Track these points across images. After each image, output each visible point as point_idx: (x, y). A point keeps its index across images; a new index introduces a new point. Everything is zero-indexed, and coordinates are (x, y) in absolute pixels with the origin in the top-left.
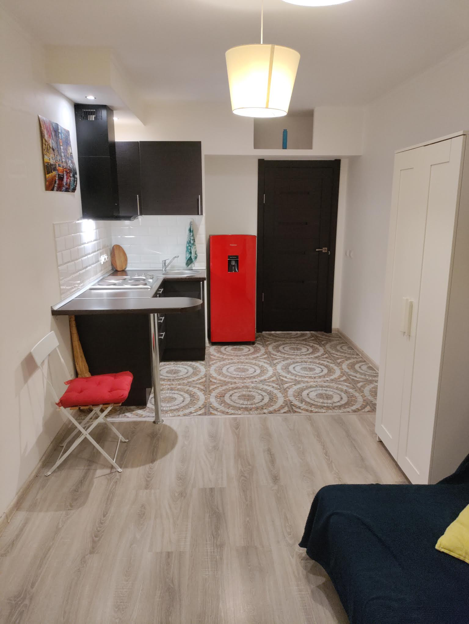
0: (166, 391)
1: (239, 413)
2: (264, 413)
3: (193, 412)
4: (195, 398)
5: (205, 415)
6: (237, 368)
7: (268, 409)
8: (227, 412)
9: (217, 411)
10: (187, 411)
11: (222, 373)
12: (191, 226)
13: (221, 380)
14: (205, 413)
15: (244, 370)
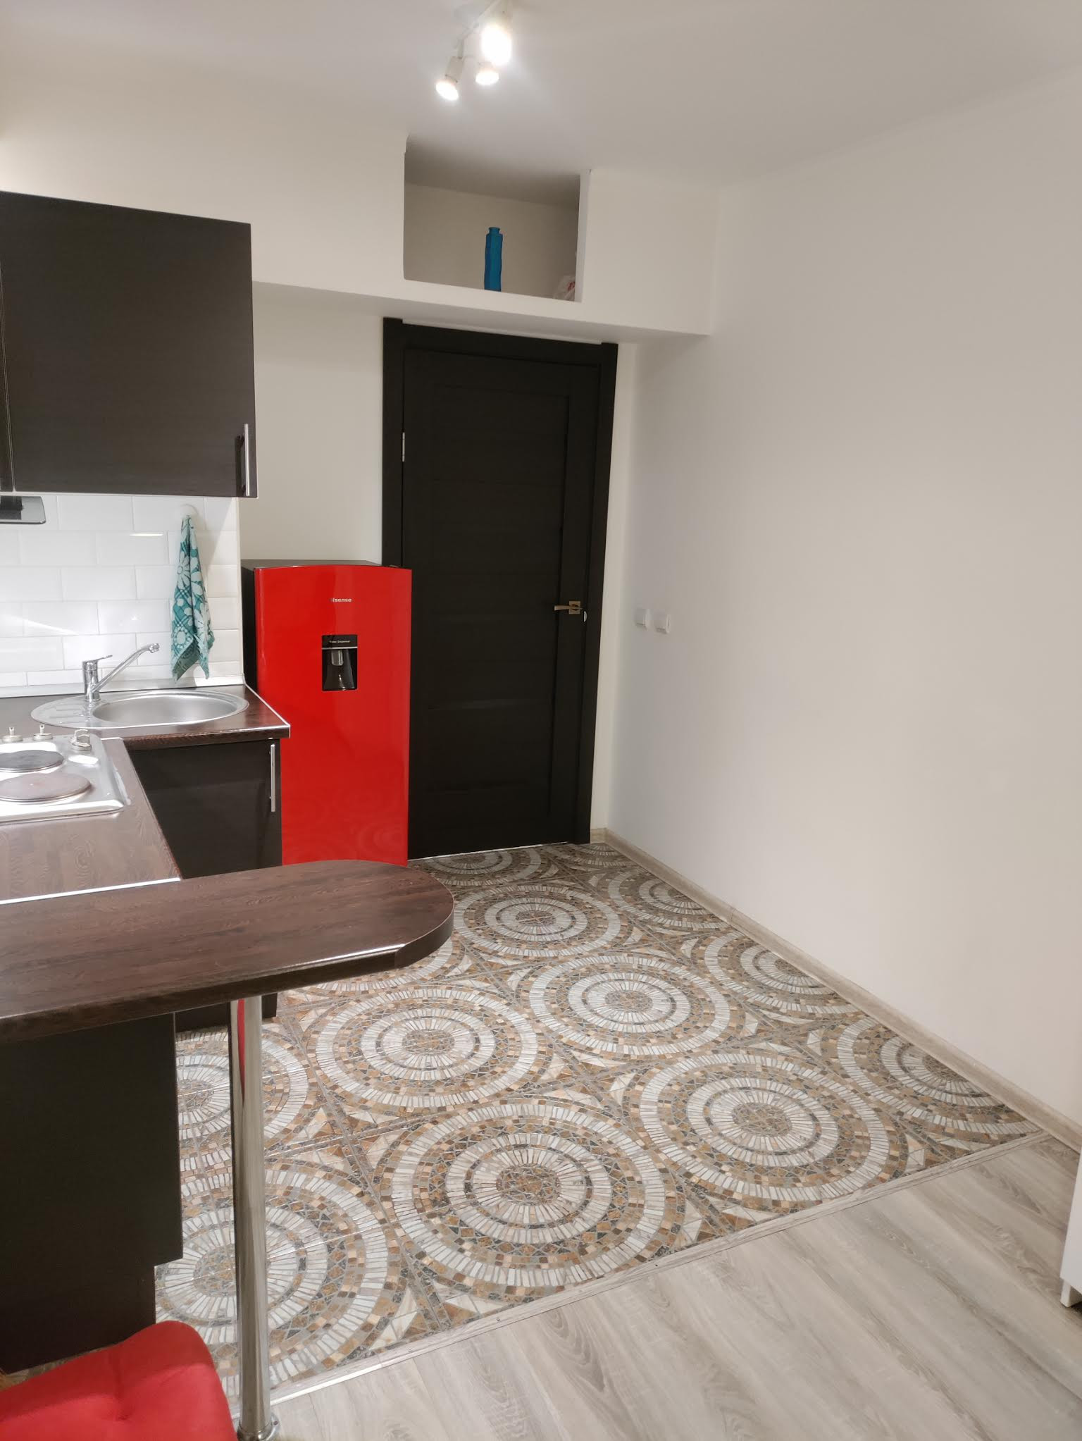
0: (205, 1217)
1: (555, 1284)
2: (641, 1259)
3: (375, 1320)
4: (339, 1232)
5: (435, 1329)
6: (408, 1036)
7: (639, 1230)
8: (510, 1290)
9: (465, 1290)
10: (349, 1323)
11: (370, 1066)
12: (189, 536)
13: (387, 1111)
14: (427, 1315)
15: (442, 1043)
